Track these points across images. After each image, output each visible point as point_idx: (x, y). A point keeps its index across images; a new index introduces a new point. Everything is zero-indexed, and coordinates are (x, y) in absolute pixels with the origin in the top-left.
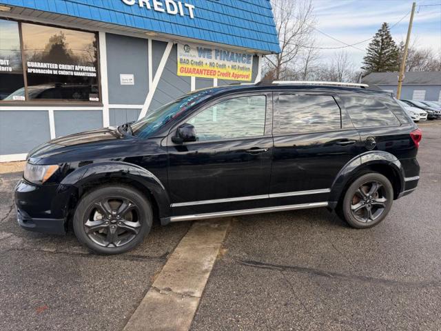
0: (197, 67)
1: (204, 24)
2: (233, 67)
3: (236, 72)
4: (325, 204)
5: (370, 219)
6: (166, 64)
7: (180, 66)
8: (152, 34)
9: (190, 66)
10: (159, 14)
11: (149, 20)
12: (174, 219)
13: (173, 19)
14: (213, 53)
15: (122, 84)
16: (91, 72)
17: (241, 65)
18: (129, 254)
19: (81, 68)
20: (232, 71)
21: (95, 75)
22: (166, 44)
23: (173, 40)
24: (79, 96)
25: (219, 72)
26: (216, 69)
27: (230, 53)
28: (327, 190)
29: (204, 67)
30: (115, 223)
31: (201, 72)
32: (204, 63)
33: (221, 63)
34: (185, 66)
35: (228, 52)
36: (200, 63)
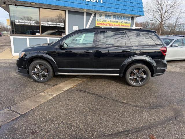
0: (104, 23)
1: (107, 5)
2: (121, 22)
3: (123, 24)
4: (118, 75)
5: (139, 83)
6: (91, 22)
7: (97, 22)
8: (85, 10)
9: (101, 22)
10: (88, 2)
11: (83, 5)
12: (60, 73)
13: (94, 4)
14: (112, 17)
15: (74, 30)
16: (63, 25)
17: (125, 21)
18: (45, 83)
19: (59, 23)
20: (121, 24)
21: (64, 26)
22: (91, 14)
23: (94, 12)
24: (58, 34)
25: (114, 24)
26: (113, 23)
27: (120, 17)
28: (118, 69)
29: (108, 22)
30: (41, 72)
31: (106, 24)
32: (108, 21)
33: (116, 20)
34: (99, 22)
35: (119, 16)
36: (106, 21)
